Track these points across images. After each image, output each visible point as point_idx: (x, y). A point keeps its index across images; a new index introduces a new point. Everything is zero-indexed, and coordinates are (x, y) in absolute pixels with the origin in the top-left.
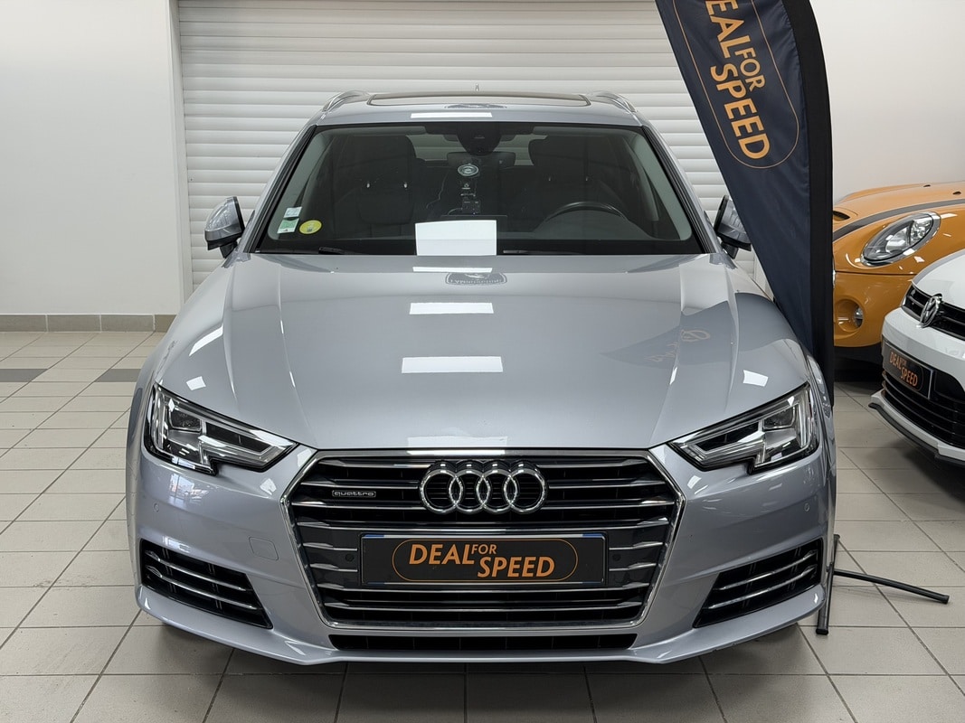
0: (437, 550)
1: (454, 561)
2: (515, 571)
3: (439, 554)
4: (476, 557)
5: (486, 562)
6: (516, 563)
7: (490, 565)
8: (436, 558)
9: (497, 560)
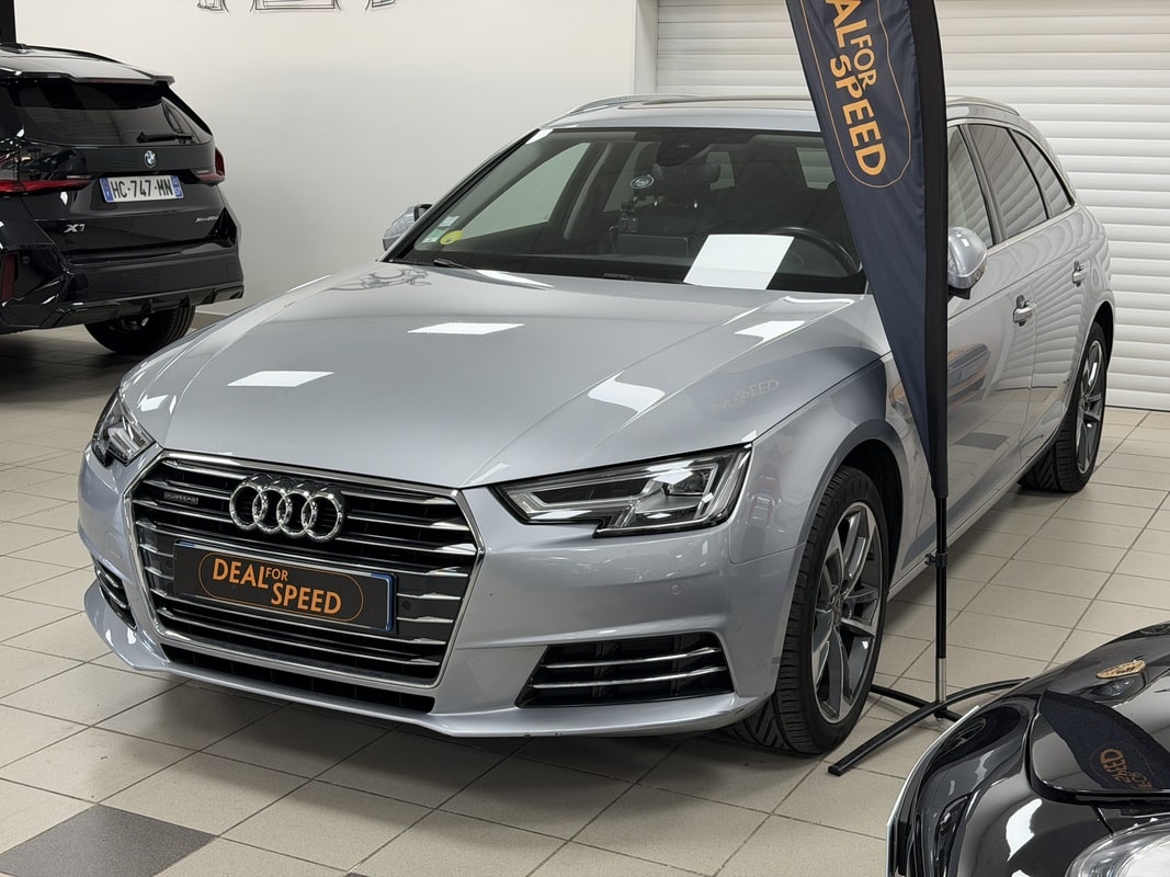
0: (237, 568)
1: (248, 582)
2: (304, 603)
3: (238, 572)
4: (269, 581)
5: (279, 588)
6: (306, 594)
7: (282, 591)
8: (236, 576)
9: (288, 587)
